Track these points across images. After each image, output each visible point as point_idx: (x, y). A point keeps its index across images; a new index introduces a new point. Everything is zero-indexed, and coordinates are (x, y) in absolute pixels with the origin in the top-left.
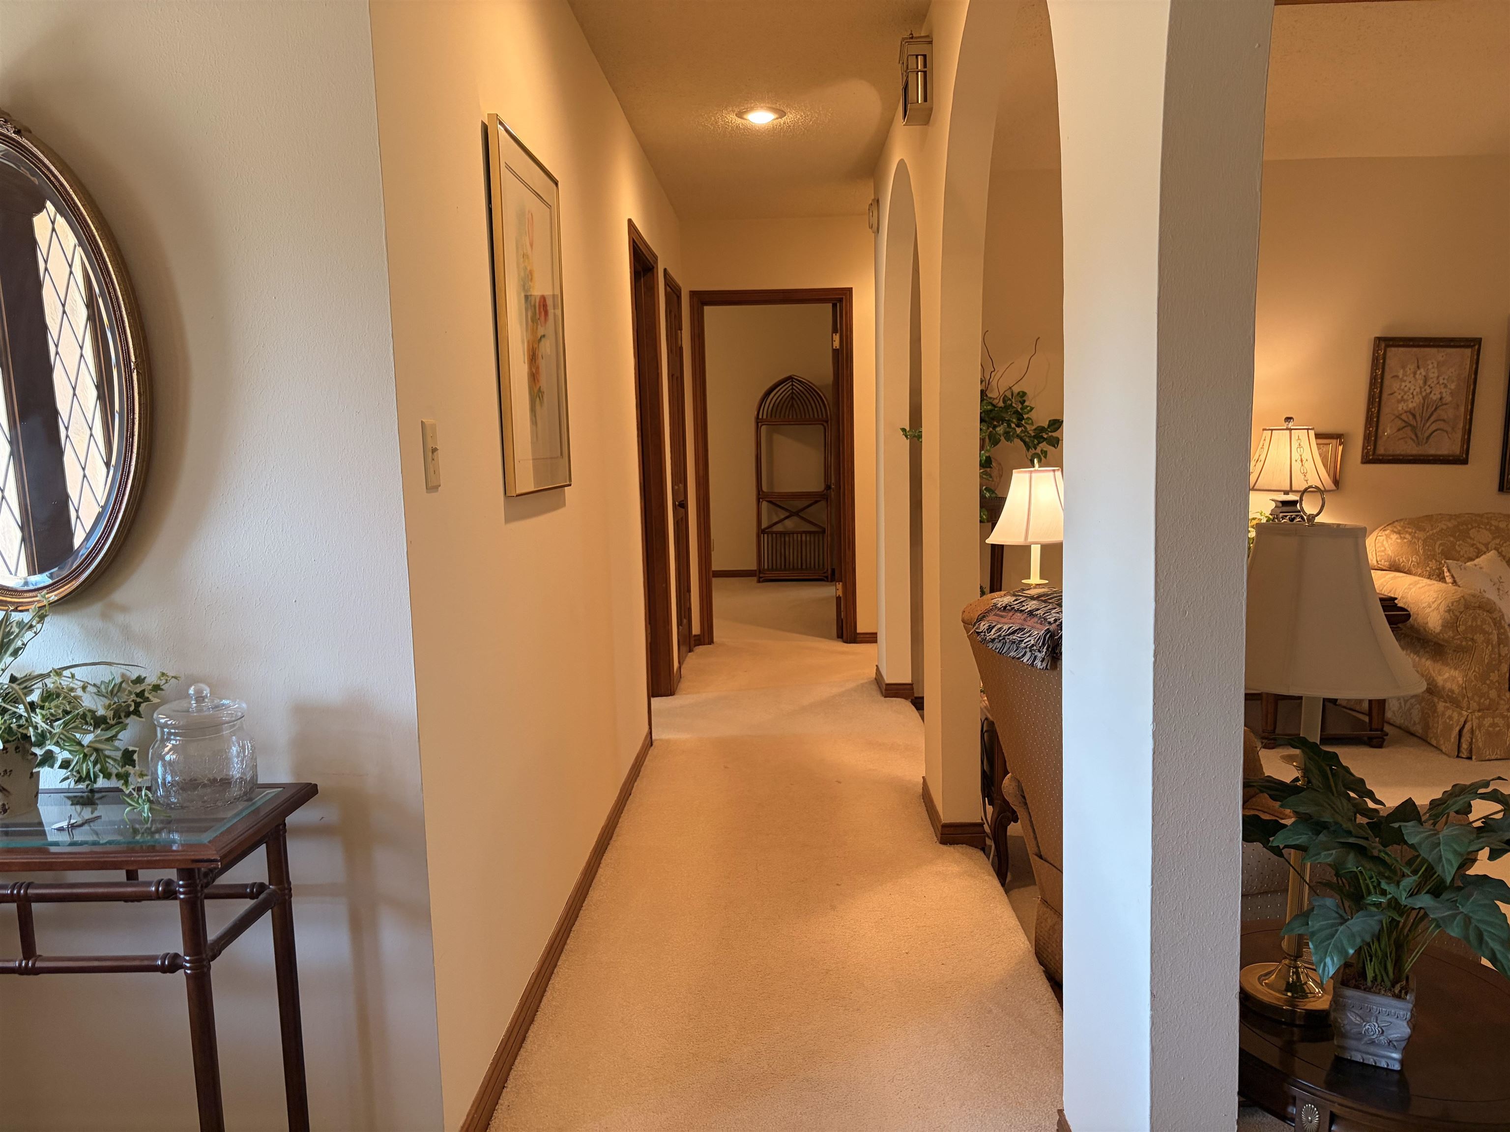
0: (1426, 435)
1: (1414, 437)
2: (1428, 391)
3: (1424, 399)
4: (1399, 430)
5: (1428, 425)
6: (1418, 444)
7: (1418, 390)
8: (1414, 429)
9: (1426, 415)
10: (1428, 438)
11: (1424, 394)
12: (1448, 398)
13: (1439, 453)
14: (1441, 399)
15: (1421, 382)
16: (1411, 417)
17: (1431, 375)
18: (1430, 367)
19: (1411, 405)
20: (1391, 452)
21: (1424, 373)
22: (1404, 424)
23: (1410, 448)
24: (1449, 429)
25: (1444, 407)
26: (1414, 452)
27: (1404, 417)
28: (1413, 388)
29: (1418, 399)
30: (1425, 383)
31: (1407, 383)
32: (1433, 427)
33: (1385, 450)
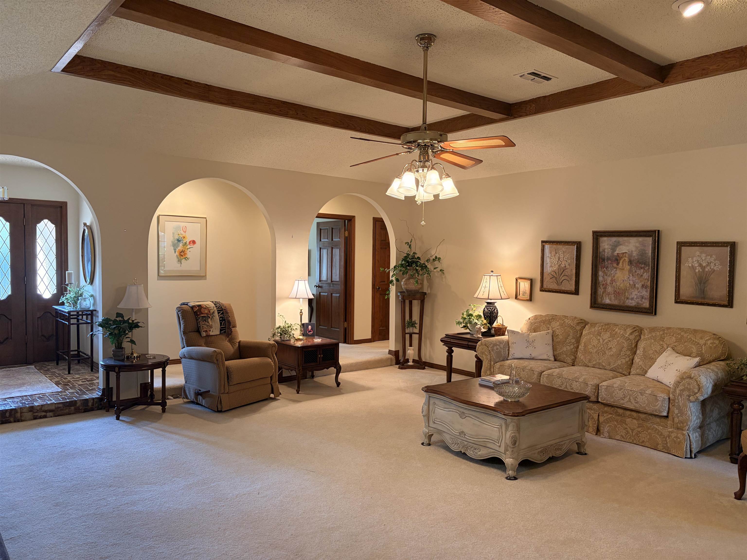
0: (561, 281)
1: (556, 282)
2: (560, 263)
3: (559, 266)
4: (551, 279)
5: (561, 277)
6: (558, 285)
7: (556, 262)
8: (556, 278)
9: (560, 273)
10: (561, 283)
11: (559, 264)
12: (568, 266)
13: (566, 289)
14: (565, 266)
15: (557, 259)
16: (555, 274)
17: (561, 257)
18: (560, 253)
19: (554, 269)
20: (548, 288)
21: (558, 256)
22: (552, 277)
23: (554, 286)
24: (569, 279)
25: (567, 270)
26: (557, 288)
27: (552, 273)
28: (554, 261)
29: (557, 266)
30: (559, 260)
31: (552, 260)
32: (563, 278)
33: (546, 286)
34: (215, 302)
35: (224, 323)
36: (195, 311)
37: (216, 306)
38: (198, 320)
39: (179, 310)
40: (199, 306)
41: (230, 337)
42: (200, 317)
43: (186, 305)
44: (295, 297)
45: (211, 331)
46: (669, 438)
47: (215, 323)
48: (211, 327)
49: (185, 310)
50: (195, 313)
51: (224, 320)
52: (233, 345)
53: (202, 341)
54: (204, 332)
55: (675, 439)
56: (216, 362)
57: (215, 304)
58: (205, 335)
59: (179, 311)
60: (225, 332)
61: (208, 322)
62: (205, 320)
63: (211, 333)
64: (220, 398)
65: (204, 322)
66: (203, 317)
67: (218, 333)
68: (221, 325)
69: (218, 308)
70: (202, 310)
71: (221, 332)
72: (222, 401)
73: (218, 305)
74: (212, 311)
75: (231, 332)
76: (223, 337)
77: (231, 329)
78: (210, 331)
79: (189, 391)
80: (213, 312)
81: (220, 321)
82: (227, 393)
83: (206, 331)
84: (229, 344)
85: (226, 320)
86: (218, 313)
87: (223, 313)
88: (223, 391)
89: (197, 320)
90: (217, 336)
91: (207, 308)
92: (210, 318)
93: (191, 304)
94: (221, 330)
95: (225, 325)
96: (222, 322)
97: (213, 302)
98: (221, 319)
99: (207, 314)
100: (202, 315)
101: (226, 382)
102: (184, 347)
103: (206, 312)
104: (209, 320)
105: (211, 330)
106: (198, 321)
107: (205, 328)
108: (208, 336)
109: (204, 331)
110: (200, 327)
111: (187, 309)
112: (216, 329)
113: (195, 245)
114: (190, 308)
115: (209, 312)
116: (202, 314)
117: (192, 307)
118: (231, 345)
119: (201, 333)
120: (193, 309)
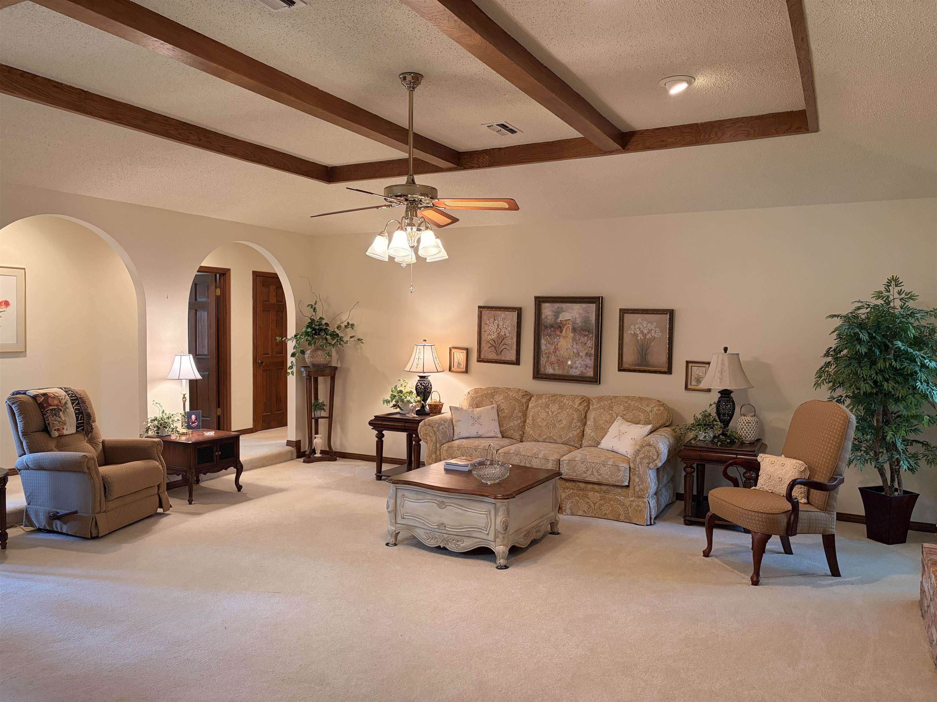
0: (500, 351)
1: (495, 351)
2: (500, 331)
3: (498, 334)
4: (489, 348)
5: (501, 345)
6: (497, 355)
7: (495, 330)
8: (495, 347)
9: (499, 342)
10: (501, 352)
11: (498, 332)
12: (508, 335)
13: (506, 359)
14: (505, 334)
15: (496, 327)
16: (493, 343)
17: (500, 324)
18: (499, 320)
19: (493, 337)
20: (486, 358)
21: (497, 323)
22: (491, 345)
23: (493, 356)
24: (509, 349)
25: (507, 338)
26: (496, 358)
27: (491, 342)
28: (493, 329)
29: (496, 334)
30: (498, 327)
31: (491, 327)
32: (503, 347)
33: (484, 356)
34: (65, 388)
35: (81, 417)
36: (39, 402)
37: (68, 394)
38: (45, 414)
39: (13, 402)
40: (45, 395)
41: (90, 435)
42: (47, 411)
43: (23, 394)
44: (177, 378)
45: (65, 429)
46: (631, 508)
47: (69, 419)
48: (65, 424)
49: (24, 402)
50: (41, 406)
51: (82, 413)
52: (95, 446)
53: (53, 444)
54: (56, 432)
55: (636, 508)
56: (87, 471)
57: (66, 391)
58: (57, 435)
59: (13, 404)
60: (83, 430)
61: (60, 417)
62: (55, 415)
63: (65, 432)
64: (94, 519)
65: (55, 417)
66: (52, 410)
67: (74, 431)
68: (77, 421)
69: (71, 397)
70: (50, 400)
71: (78, 430)
72: (98, 523)
73: (70, 392)
74: (63, 402)
75: (92, 429)
76: (81, 436)
77: (92, 425)
78: (63, 429)
79: (37, 516)
80: (66, 403)
81: (76, 414)
82: (104, 512)
83: (58, 430)
84: (89, 445)
85: (84, 413)
86: (73, 404)
87: (78, 404)
88: (99, 510)
89: (43, 415)
90: (73, 435)
91: (55, 397)
92: (61, 410)
93: (33, 393)
94: (77, 427)
95: (83, 420)
96: (79, 416)
97: (61, 388)
98: (77, 412)
99: (57, 405)
100: (51, 408)
101: (103, 497)
102: (25, 454)
103: (56, 402)
104: (61, 413)
105: (65, 427)
106: (45, 416)
107: (57, 425)
108: (61, 436)
109: (55, 430)
110: (49, 424)
111: (27, 400)
112: (71, 426)
113: (8, 308)
114: (30, 399)
115: (60, 402)
116: (51, 405)
117: (35, 397)
118: (93, 447)
119: (51, 434)
120: (36, 400)
